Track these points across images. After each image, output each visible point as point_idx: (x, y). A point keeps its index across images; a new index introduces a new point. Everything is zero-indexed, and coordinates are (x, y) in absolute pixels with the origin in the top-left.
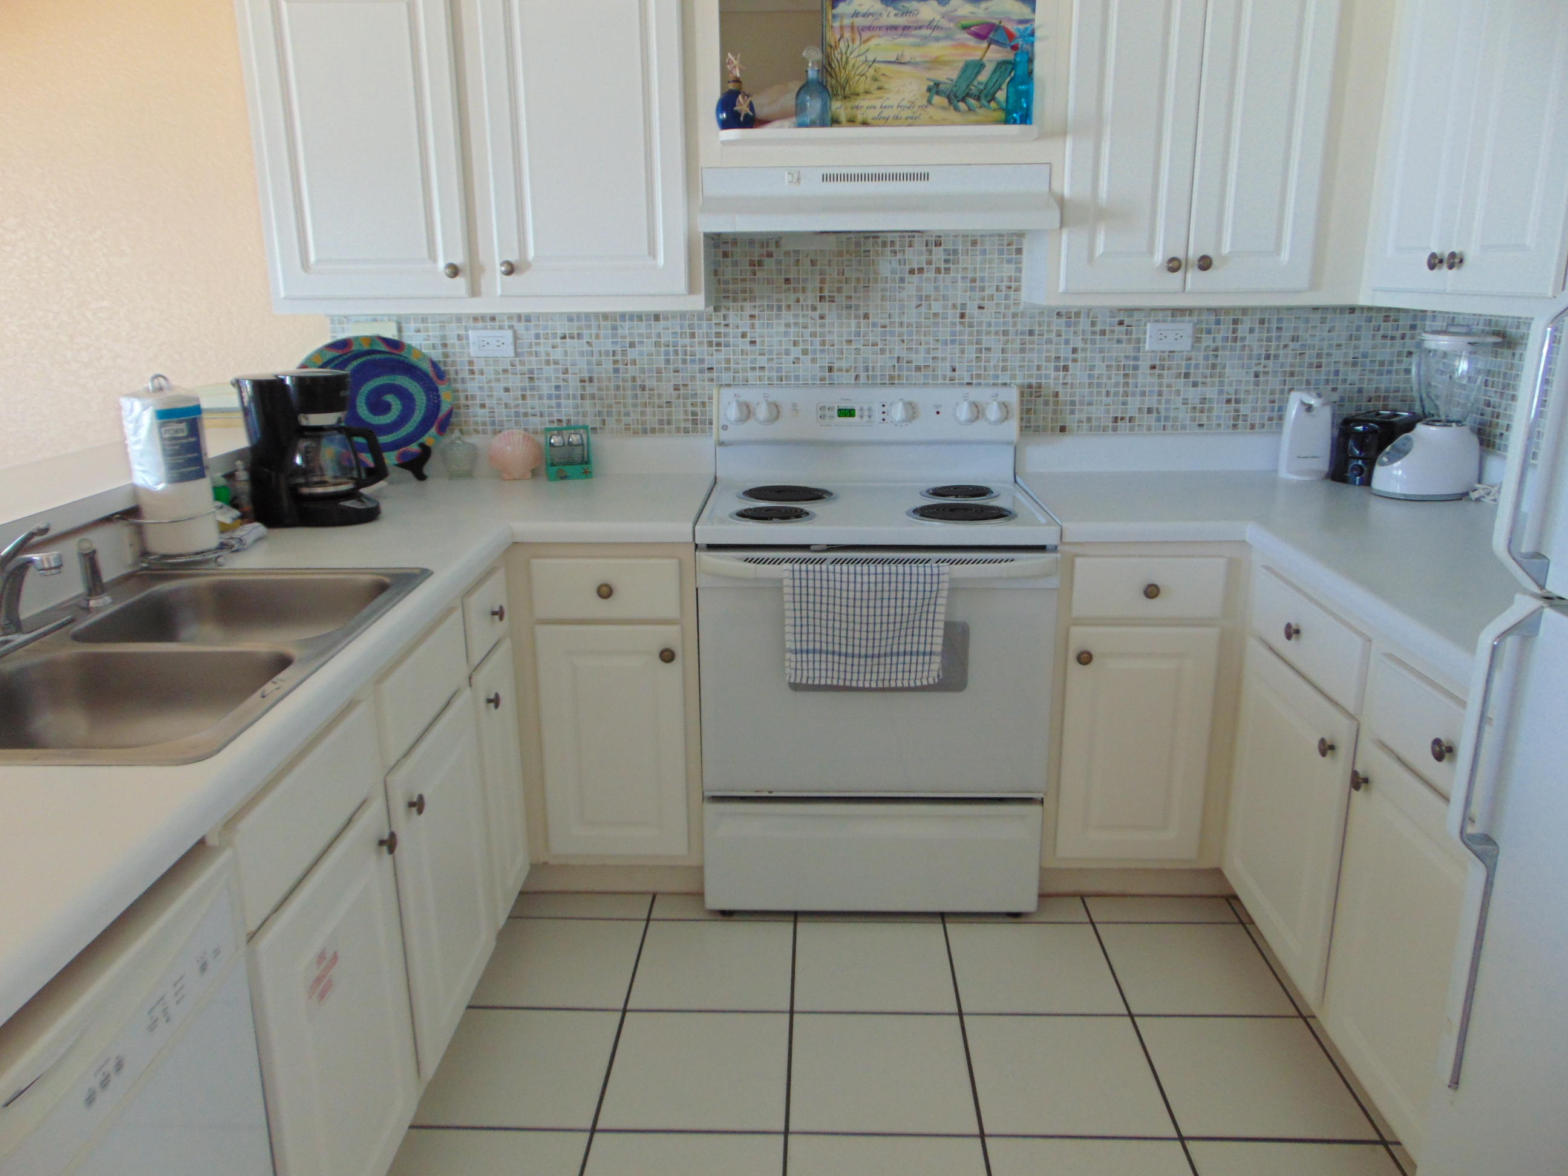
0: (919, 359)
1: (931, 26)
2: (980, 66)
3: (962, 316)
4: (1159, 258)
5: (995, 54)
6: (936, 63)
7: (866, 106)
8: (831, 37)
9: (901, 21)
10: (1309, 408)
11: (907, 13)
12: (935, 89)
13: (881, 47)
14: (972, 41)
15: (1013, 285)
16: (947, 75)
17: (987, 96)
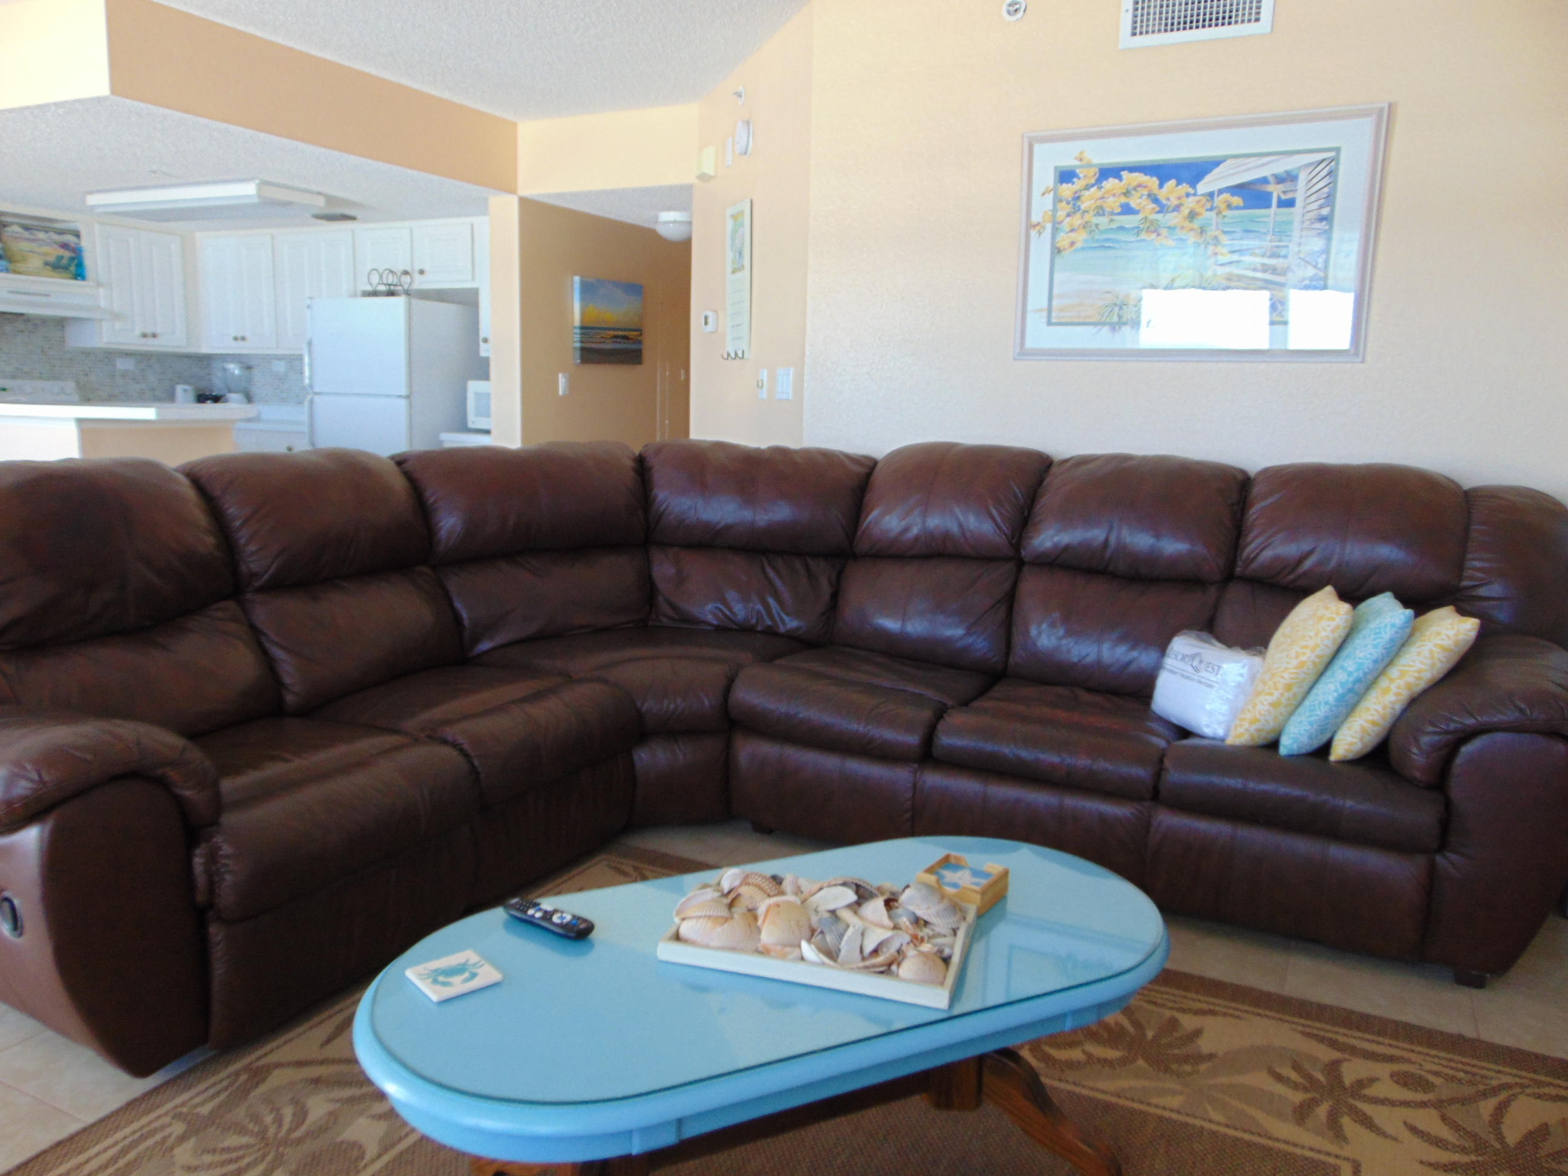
0: (26, 369)
1: (42, 240)
2: (62, 257)
3: (42, 351)
4: (138, 331)
5: (67, 254)
6: (45, 254)
7: (20, 266)
8: (4, 239)
9: (32, 237)
10: (185, 391)
11: (32, 234)
12: (47, 264)
13: (25, 246)
14: (58, 248)
15: (62, 340)
16: (51, 259)
17: (66, 268)
